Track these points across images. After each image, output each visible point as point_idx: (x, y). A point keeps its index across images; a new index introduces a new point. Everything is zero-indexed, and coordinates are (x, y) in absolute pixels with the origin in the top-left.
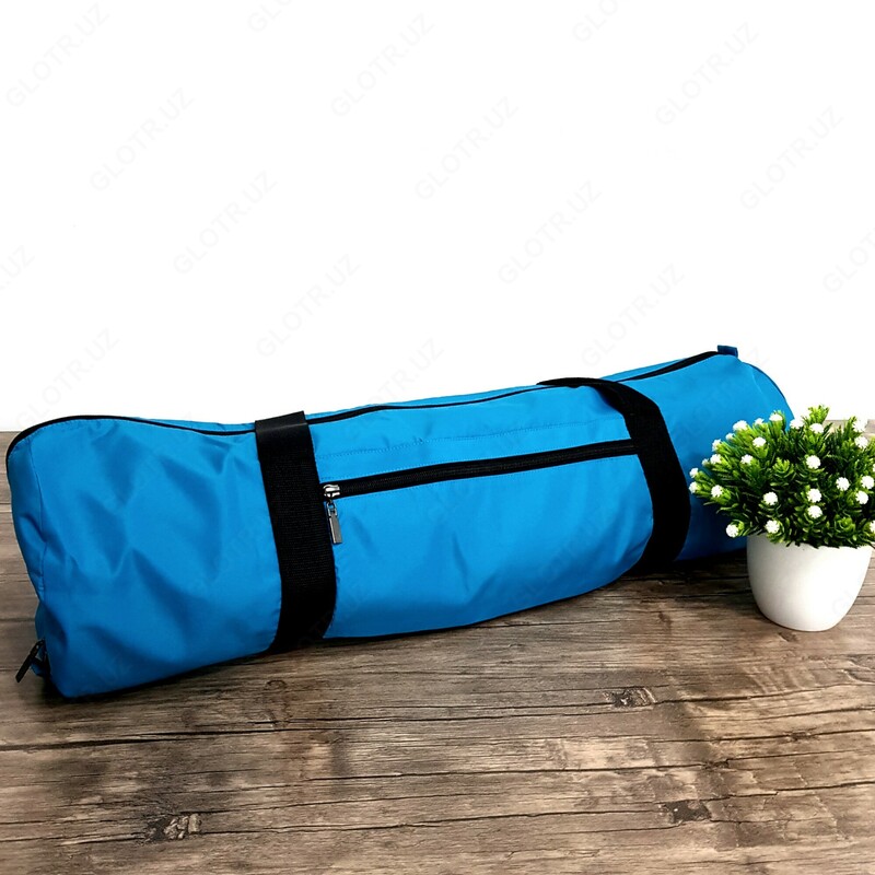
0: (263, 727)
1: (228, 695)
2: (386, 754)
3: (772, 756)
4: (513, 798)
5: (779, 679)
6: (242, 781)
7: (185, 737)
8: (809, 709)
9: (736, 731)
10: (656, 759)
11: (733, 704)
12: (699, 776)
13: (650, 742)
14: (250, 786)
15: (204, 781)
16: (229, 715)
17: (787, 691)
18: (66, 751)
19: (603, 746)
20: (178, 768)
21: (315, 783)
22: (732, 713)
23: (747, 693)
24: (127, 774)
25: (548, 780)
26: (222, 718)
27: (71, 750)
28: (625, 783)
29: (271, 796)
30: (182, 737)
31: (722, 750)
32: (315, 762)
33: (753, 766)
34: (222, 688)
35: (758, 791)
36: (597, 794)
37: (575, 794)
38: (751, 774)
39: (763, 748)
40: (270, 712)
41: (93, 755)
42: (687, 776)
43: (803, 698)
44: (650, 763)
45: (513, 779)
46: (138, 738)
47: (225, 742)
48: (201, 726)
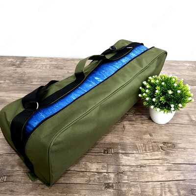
3: (134, 172)
4: (73, 178)
5: (144, 148)
8: (147, 158)
9: (128, 163)
10: (107, 170)
11: (130, 155)
12: (115, 176)
13: (108, 165)
15: (10, 167)
17: (144, 152)
19: (97, 165)
22: (129, 158)
23: (135, 152)
25: (81, 174)
28: (98, 177)
31: (123, 168)
33: (128, 174)
35: (127, 182)
36: (91, 179)
37: (86, 179)
38: (127, 176)
39: (132, 169)
42: (112, 176)
43: (147, 155)
44: (105, 171)
45: (74, 173)
48: (13, 152)
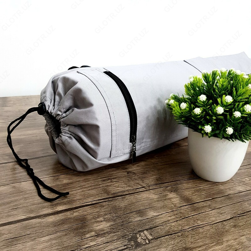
0: (141, 190)
1: (115, 180)
2: (198, 192)
6: (153, 213)
7: (112, 199)
14: (157, 214)
15: (136, 216)
16: (122, 187)
18: (60, 215)
20: (120, 213)
21: (183, 208)
24: (98, 219)
26: (120, 189)
27: (63, 214)
29: (170, 216)
30: (110, 199)
32: (174, 200)
34: (110, 178)
40: (138, 183)
41: (75, 214)
46: (90, 203)
47: (131, 198)
48: (114, 193)
